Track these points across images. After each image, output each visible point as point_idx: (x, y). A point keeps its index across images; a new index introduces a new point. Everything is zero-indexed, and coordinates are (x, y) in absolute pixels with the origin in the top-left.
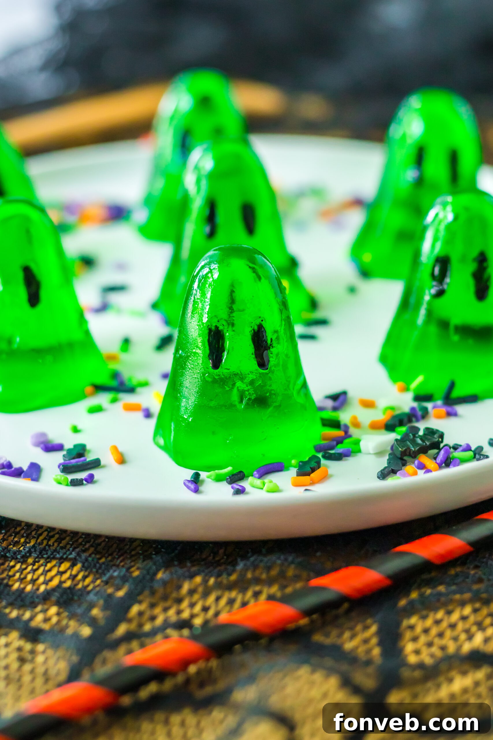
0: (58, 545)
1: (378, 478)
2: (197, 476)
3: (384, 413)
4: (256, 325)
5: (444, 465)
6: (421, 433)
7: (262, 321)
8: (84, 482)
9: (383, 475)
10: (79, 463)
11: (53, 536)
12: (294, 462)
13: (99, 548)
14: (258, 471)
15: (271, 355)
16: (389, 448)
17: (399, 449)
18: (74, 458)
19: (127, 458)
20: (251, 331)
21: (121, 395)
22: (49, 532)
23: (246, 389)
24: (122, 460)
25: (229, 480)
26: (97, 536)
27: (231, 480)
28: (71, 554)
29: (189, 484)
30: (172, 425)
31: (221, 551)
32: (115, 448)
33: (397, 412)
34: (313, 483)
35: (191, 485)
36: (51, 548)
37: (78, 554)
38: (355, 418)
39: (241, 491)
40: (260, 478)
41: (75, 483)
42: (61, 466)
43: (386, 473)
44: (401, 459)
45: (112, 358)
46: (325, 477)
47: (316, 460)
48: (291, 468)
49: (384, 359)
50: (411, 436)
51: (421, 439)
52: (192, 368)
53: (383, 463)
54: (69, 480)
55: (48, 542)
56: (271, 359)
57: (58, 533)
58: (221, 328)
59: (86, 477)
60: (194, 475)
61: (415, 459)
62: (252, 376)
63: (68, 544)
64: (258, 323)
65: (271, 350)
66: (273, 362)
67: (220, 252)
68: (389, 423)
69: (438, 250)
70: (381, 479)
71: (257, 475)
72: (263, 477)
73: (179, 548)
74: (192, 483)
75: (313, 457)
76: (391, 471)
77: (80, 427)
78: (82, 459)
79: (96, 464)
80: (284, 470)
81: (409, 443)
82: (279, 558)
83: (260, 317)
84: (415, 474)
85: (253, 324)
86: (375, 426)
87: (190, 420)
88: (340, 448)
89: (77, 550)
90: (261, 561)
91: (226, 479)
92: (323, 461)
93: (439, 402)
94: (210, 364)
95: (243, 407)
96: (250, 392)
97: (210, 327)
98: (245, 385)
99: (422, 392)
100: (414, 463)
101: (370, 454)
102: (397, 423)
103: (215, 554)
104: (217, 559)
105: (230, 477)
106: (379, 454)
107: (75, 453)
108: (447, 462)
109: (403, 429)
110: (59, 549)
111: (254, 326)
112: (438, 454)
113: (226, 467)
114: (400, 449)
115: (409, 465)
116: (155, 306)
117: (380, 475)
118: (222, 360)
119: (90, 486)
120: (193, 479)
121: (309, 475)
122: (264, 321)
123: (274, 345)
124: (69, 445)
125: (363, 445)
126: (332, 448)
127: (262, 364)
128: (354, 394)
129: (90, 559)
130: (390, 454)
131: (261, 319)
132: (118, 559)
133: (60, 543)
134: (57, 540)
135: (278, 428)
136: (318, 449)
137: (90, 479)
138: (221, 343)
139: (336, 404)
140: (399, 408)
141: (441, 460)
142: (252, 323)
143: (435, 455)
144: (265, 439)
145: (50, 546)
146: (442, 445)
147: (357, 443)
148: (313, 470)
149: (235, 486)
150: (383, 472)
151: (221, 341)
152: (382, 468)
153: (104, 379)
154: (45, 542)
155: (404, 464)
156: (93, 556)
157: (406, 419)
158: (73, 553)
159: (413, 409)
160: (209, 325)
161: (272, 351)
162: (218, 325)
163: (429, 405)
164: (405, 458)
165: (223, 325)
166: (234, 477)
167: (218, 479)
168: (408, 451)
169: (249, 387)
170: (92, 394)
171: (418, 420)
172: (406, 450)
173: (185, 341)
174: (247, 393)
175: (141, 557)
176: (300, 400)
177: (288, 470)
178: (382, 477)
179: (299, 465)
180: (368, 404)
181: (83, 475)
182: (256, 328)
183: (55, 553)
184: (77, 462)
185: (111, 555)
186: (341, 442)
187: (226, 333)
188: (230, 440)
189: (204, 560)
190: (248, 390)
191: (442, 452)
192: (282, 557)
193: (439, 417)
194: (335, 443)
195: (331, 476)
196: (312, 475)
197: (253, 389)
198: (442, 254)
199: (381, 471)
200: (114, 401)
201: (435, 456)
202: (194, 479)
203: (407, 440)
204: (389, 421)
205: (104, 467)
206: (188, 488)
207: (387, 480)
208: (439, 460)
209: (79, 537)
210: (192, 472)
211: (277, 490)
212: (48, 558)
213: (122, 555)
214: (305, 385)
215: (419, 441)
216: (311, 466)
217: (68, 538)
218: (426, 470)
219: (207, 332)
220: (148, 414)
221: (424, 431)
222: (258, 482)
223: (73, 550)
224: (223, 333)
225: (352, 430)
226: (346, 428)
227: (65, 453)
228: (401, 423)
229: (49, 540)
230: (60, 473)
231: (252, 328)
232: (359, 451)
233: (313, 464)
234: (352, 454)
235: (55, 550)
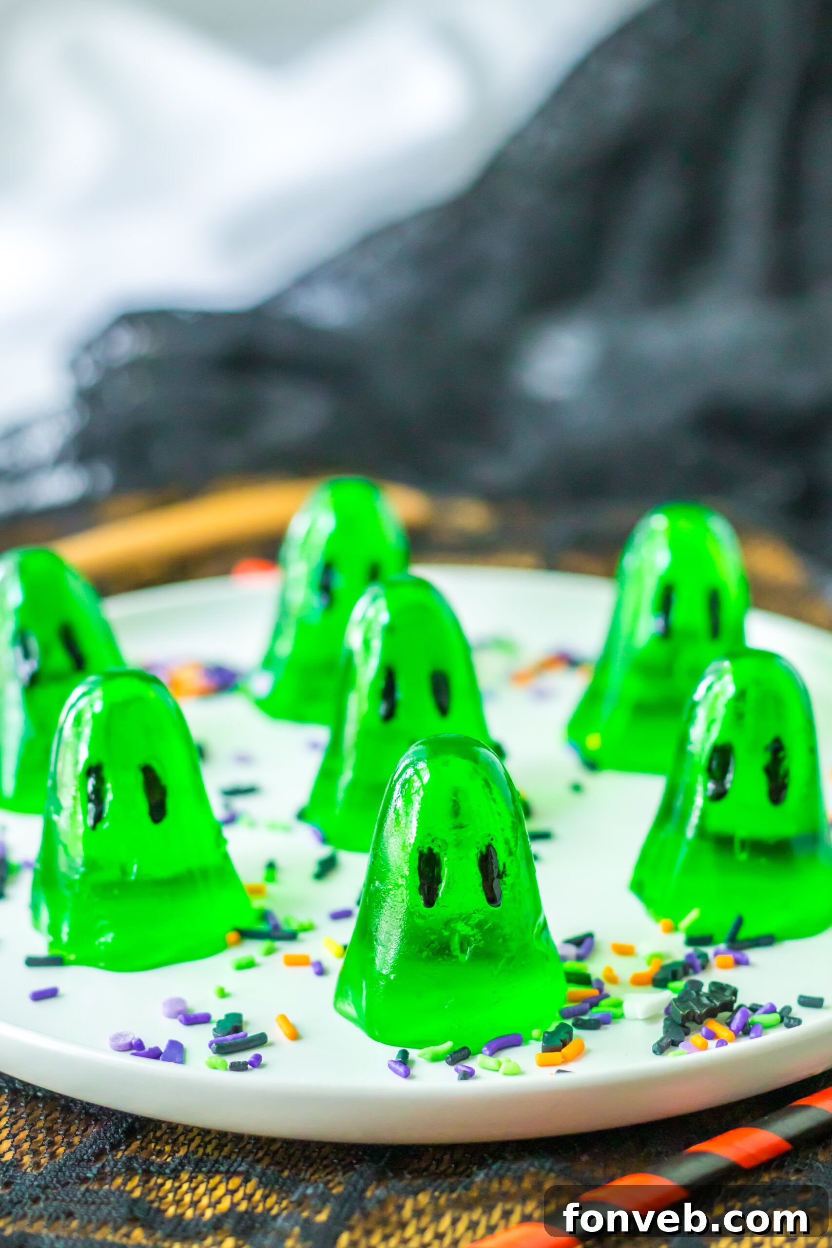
0: (220, 1153)
1: (655, 1052)
2: (404, 1054)
3: (649, 963)
4: (485, 845)
5: (741, 1033)
6: (705, 989)
7: (492, 839)
8: (249, 1066)
9: (660, 1049)
10: (238, 1040)
11: (210, 1142)
12: (536, 1033)
13: (278, 1158)
14: (489, 1045)
15: (504, 886)
16: (663, 1011)
17: (679, 1012)
18: (229, 1034)
19: (301, 1031)
20: (478, 854)
21: (278, 944)
22: (204, 1137)
23: (471, 933)
24: (295, 1036)
25: (450, 1059)
26: (272, 1140)
27: (452, 1060)
28: (240, 1165)
29: (397, 1067)
30: (364, 985)
31: (447, 1157)
32: (284, 1018)
33: (667, 962)
34: (566, 1061)
35: (399, 1067)
36: (211, 1158)
37: (251, 1166)
38: (609, 970)
39: (468, 1075)
40: (492, 1054)
41: (237, 1067)
42: (214, 1044)
43: (664, 1045)
44: (683, 1026)
45: (257, 891)
46: (580, 1053)
47: (567, 1030)
48: (532, 1041)
49: (638, 887)
50: (694, 993)
51: (708, 998)
52: (395, 905)
53: (657, 1031)
54: (229, 1064)
55: (204, 1150)
56: (504, 892)
57: (215, 1138)
58: (436, 850)
59: (252, 1060)
60: (401, 1054)
61: (701, 1026)
62: (480, 916)
63: (232, 1152)
64: (487, 843)
65: (504, 879)
66: (507, 896)
67: (425, 747)
68: (660, 977)
69: (714, 736)
70: (658, 1053)
71: (488, 1052)
72: (496, 1054)
73: (387, 1155)
74: (400, 1065)
75: (562, 1026)
76: (671, 1043)
77: (227, 990)
78: (241, 1034)
79: (261, 1040)
80: (523, 1044)
81: (692, 1004)
82: (532, 1165)
83: (489, 835)
84: (705, 1047)
85: (480, 844)
86: (638, 981)
87: (392, 978)
88: (596, 1012)
89: (250, 1159)
90: (509, 1169)
91: (445, 1058)
92: (576, 1032)
93: (722, 946)
94: (420, 900)
95: (467, 958)
96: (476, 937)
97: (421, 849)
98: (470, 928)
99: (697, 933)
100: (700, 1030)
101: (637, 1019)
102: (670, 976)
103: (439, 1162)
104: (442, 1168)
105: (451, 1056)
106: (651, 1019)
107: (229, 1026)
108: (746, 1030)
109: (680, 985)
110: (223, 1160)
111: (481, 847)
112: (732, 1018)
113: (443, 1042)
114: (681, 1012)
115: (693, 1034)
116: (301, 816)
117: (657, 1048)
118: (437, 895)
119: (256, 1070)
120: (400, 1059)
121: (559, 1050)
122: (494, 840)
123: (507, 873)
124: (218, 1015)
125: (627, 1008)
126: (584, 1013)
127: (493, 899)
128: (604, 939)
129: (269, 1172)
130: (666, 1020)
131: (489, 838)
132: (306, 1171)
133: (221, 1151)
134: (217, 1147)
135: (514, 987)
136: (565, 1014)
137: (256, 1062)
138: (436, 872)
139: (581, 951)
140: (667, 956)
141: (737, 1027)
142: (479, 842)
143: (728, 1019)
144: (497, 1002)
145: (208, 1155)
146: (735, 1006)
147: (619, 1005)
148: (565, 1044)
149: (459, 1067)
150: (660, 1044)
151: (436, 868)
152: (659, 1039)
153: (250, 922)
154: (201, 1151)
155: (687, 1033)
156: (272, 1167)
157: (680, 971)
158: (243, 1164)
159: (689, 957)
160: (419, 847)
161: (505, 881)
162: (432, 847)
163: (709, 950)
164: (687, 1024)
165: (440, 846)
166: (456, 1055)
167: (435, 1059)
168: (692, 1014)
169: (475, 931)
170: (237, 943)
171: (696, 972)
172: (688, 1013)
173: (384, 869)
174: (472, 939)
175: (339, 1168)
176: (540, 947)
177: (527, 1043)
178: (659, 1051)
179: (544, 1035)
180: (624, 951)
181: (246, 1056)
182: (484, 850)
183: (217, 1165)
184: (234, 1039)
185: (295, 1166)
186: (595, 1004)
187: (443, 857)
188: (450, 1004)
189: (425, 1170)
190: (473, 936)
191: (738, 1015)
192: (536, 1164)
193: (724, 966)
194: (587, 1005)
195: (589, 1051)
196: (564, 1050)
197: (480, 934)
198: (721, 742)
199: (658, 1043)
200: (270, 952)
201: (728, 1021)
202: (402, 1059)
203: (688, 1000)
204: (657, 974)
205: (271, 1044)
206: (395, 1071)
207: (667, 1054)
208: (734, 1025)
209: (245, 1143)
210: (397, 1050)
211: (519, 1073)
212: (209, 1171)
213: (311, 1165)
214: (545, 926)
215: (705, 1001)
216: (562, 1038)
217: (229, 1145)
218: (718, 1042)
219: (417, 855)
220: (321, 971)
221: (710, 986)
222: (491, 1061)
223: (242, 1161)
224: (439, 857)
225: (608, 988)
226: (600, 986)
227: (214, 1026)
228: (675, 977)
229: (205, 1148)
230: (212, 1053)
231: (479, 850)
232: (622, 1016)
233: (564, 1036)
234: (613, 1020)
235: (216, 1161)
